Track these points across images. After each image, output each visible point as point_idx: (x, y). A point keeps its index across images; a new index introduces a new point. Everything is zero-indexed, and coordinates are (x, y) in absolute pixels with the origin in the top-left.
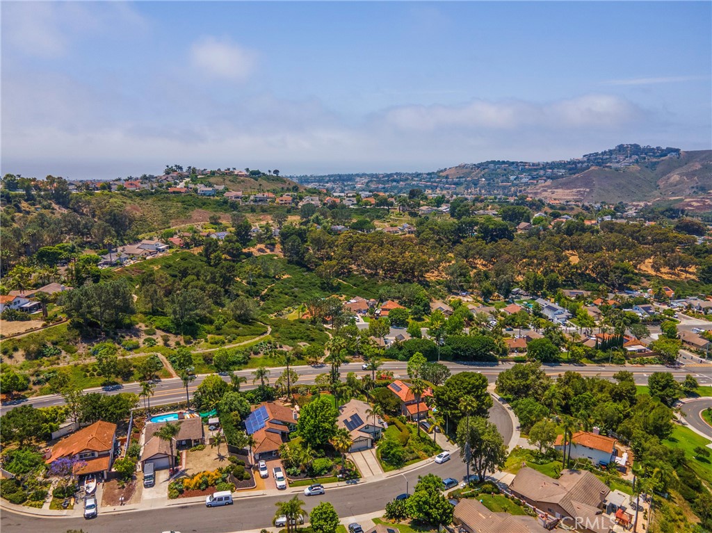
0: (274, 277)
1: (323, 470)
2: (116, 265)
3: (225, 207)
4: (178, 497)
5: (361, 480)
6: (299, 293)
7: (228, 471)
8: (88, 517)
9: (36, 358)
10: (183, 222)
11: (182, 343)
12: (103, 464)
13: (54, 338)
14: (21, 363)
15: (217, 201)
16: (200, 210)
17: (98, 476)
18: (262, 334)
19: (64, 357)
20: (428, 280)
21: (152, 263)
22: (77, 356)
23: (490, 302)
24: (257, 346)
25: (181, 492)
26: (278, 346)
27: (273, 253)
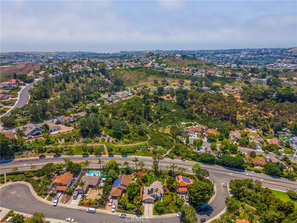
0: (169, 111)
1: (129, 208)
2: (110, 102)
3: (162, 75)
4: (80, 206)
5: (143, 216)
6: (176, 119)
7: (98, 201)
8: (54, 206)
9: (67, 142)
10: (144, 82)
11: (114, 141)
12: (64, 188)
13: (74, 135)
14: (63, 143)
15: (160, 72)
16: (152, 76)
17: (62, 192)
18: (145, 141)
19: (75, 142)
20: (237, 119)
21: (124, 102)
22: (79, 142)
23: (266, 134)
24: (140, 146)
25: (82, 204)
26: (148, 147)
27: (172, 99)
